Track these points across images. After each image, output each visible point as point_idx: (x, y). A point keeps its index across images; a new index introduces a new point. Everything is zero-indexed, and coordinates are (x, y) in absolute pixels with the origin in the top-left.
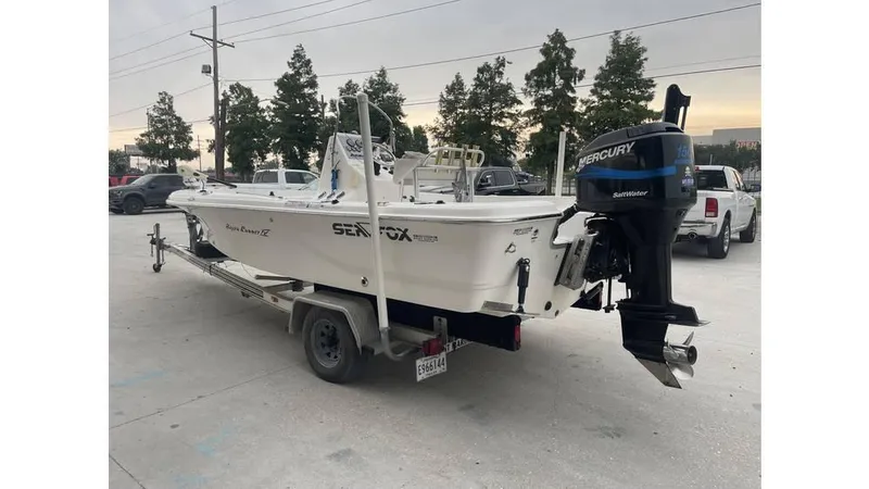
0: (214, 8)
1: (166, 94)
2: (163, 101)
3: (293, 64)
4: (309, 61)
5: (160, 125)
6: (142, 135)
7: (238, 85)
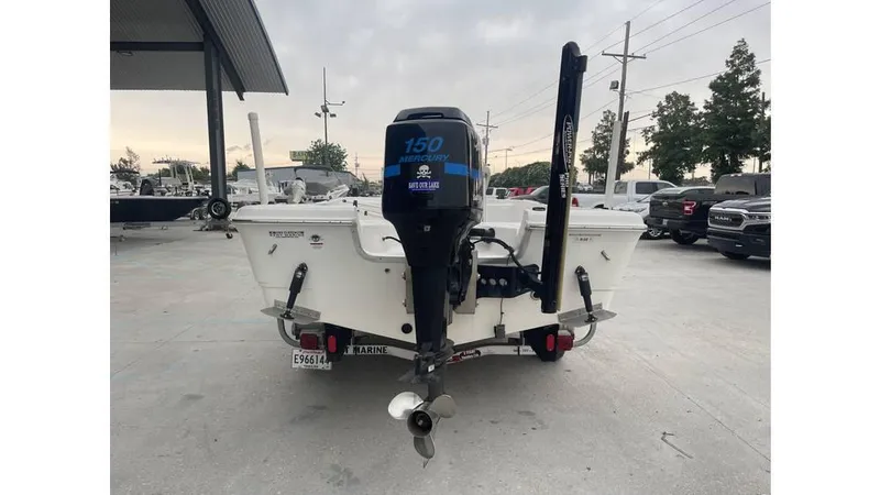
0: (628, 24)
1: (610, 112)
2: (606, 119)
3: (732, 62)
4: (752, 56)
5: (601, 142)
6: (586, 152)
7: (675, 94)
